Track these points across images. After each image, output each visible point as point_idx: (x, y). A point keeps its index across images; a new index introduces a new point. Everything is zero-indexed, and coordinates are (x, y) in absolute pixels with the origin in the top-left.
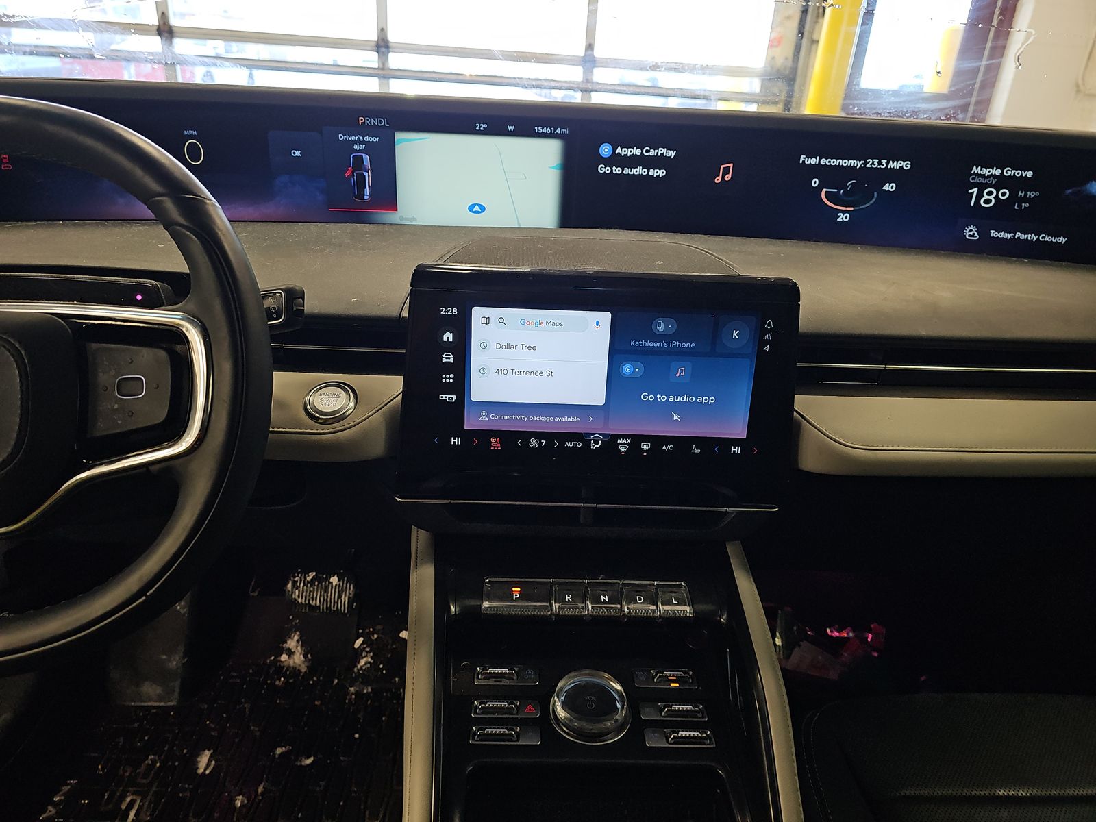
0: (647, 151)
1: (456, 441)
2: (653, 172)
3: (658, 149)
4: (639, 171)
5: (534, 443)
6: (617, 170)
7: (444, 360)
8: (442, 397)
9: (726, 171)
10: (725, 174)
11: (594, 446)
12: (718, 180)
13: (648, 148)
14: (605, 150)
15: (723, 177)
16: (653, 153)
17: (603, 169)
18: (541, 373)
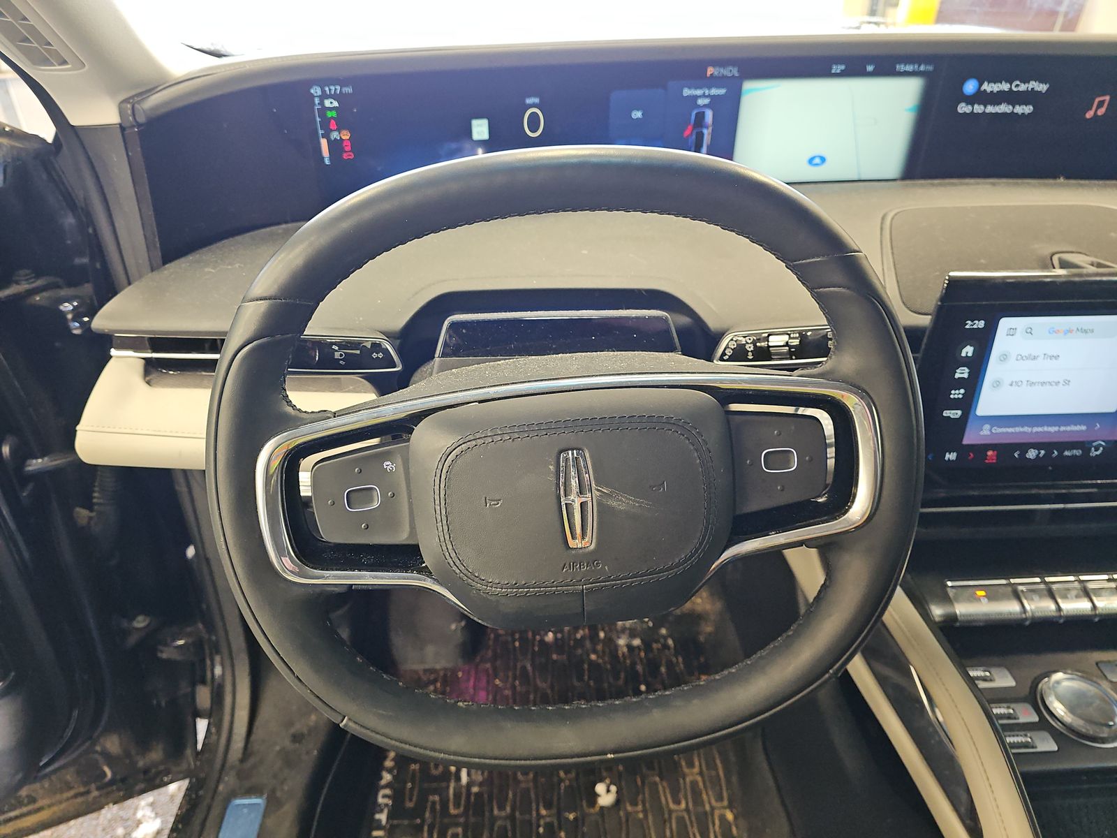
0: (1017, 86)
1: (951, 456)
2: (1019, 109)
3: (1029, 82)
4: (1004, 108)
5: (1032, 454)
6: (978, 109)
7: (957, 376)
8: (946, 413)
9: (1101, 104)
10: (1098, 108)
11: (1094, 453)
12: (1089, 115)
13: (1018, 82)
14: (970, 87)
15: (1096, 111)
16: (1023, 87)
17: (963, 108)
18: (1057, 383)
